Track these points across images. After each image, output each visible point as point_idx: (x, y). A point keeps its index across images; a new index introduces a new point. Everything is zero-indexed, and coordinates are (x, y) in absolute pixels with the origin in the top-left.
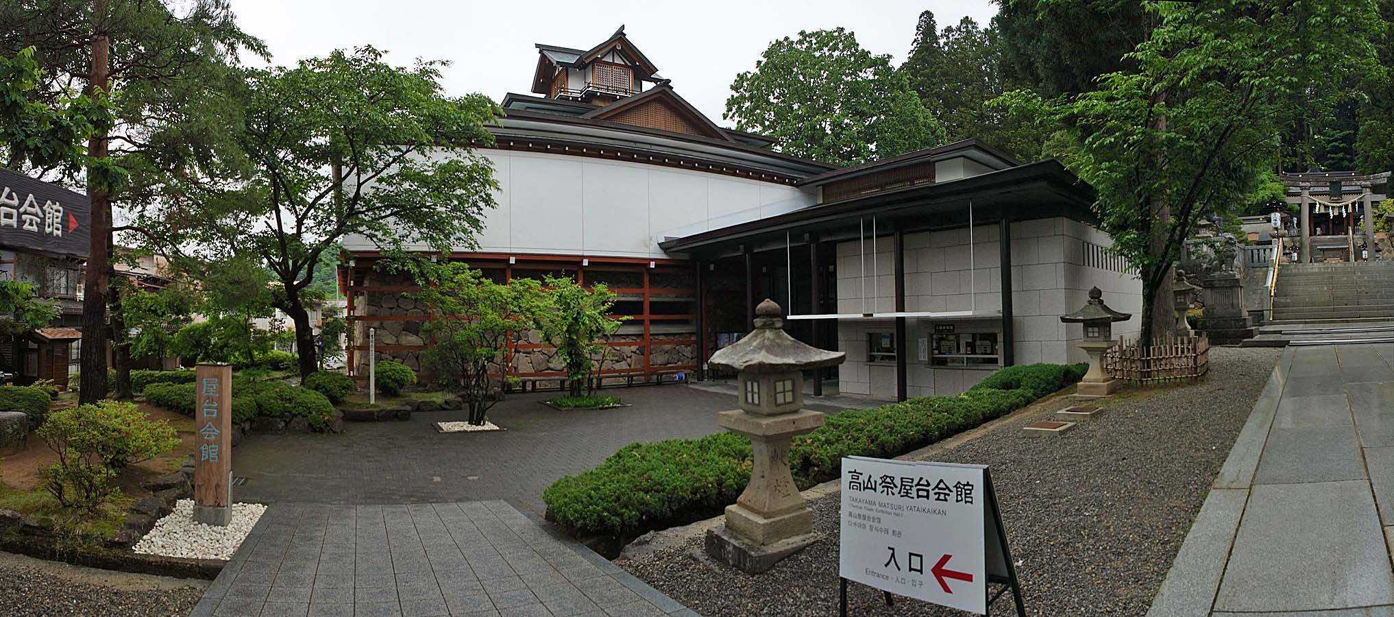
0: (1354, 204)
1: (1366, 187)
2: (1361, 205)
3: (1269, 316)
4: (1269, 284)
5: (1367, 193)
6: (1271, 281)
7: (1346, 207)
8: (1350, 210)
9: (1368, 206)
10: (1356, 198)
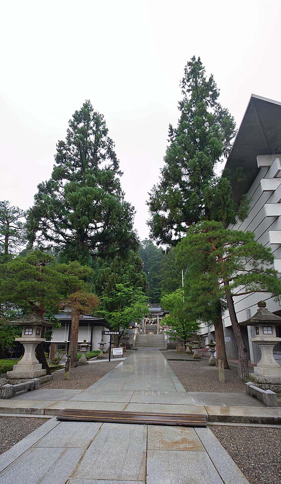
0: (155, 320)
1: (158, 316)
2: (156, 320)
3: (134, 345)
4: (134, 339)
5: (158, 317)
6: (134, 338)
7: (153, 320)
8: (154, 321)
9: (158, 321)
10: (155, 319)
